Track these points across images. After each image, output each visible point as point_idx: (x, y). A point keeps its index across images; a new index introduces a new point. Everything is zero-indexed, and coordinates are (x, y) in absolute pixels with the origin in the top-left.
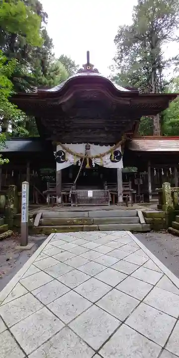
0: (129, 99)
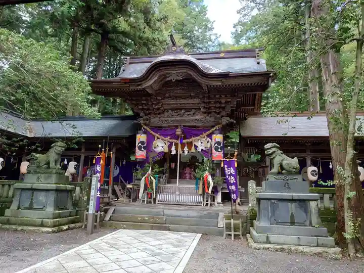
0: (221, 79)
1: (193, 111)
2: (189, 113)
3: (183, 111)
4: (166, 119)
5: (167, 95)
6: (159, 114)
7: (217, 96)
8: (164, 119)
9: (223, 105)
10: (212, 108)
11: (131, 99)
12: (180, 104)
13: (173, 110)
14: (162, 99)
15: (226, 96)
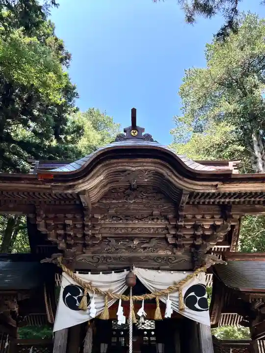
0: (215, 183)
1: (154, 242)
2: (145, 245)
3: (136, 242)
4: (105, 255)
5: (112, 212)
6: (94, 245)
7: (199, 217)
8: (101, 255)
9: (207, 233)
10: (187, 237)
11: (46, 217)
12: (133, 229)
13: (118, 238)
14: (101, 219)
15: (213, 217)
